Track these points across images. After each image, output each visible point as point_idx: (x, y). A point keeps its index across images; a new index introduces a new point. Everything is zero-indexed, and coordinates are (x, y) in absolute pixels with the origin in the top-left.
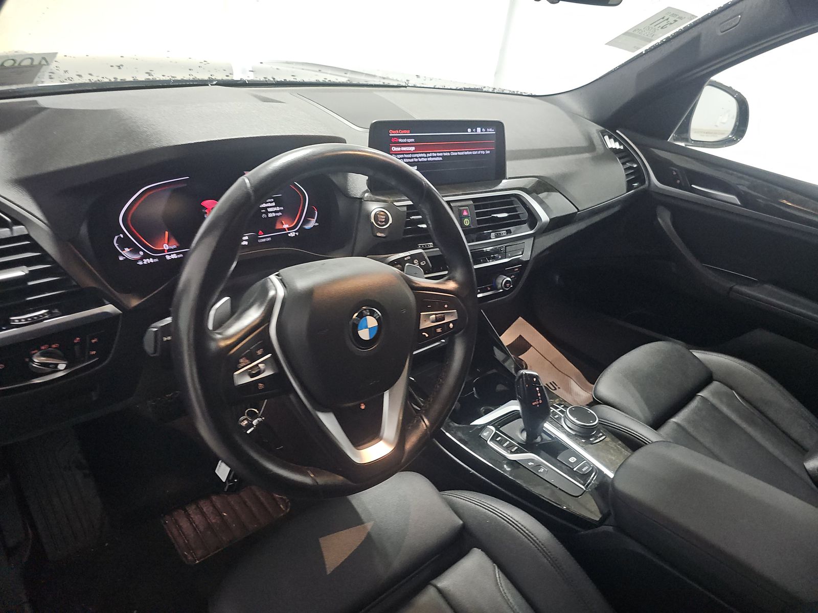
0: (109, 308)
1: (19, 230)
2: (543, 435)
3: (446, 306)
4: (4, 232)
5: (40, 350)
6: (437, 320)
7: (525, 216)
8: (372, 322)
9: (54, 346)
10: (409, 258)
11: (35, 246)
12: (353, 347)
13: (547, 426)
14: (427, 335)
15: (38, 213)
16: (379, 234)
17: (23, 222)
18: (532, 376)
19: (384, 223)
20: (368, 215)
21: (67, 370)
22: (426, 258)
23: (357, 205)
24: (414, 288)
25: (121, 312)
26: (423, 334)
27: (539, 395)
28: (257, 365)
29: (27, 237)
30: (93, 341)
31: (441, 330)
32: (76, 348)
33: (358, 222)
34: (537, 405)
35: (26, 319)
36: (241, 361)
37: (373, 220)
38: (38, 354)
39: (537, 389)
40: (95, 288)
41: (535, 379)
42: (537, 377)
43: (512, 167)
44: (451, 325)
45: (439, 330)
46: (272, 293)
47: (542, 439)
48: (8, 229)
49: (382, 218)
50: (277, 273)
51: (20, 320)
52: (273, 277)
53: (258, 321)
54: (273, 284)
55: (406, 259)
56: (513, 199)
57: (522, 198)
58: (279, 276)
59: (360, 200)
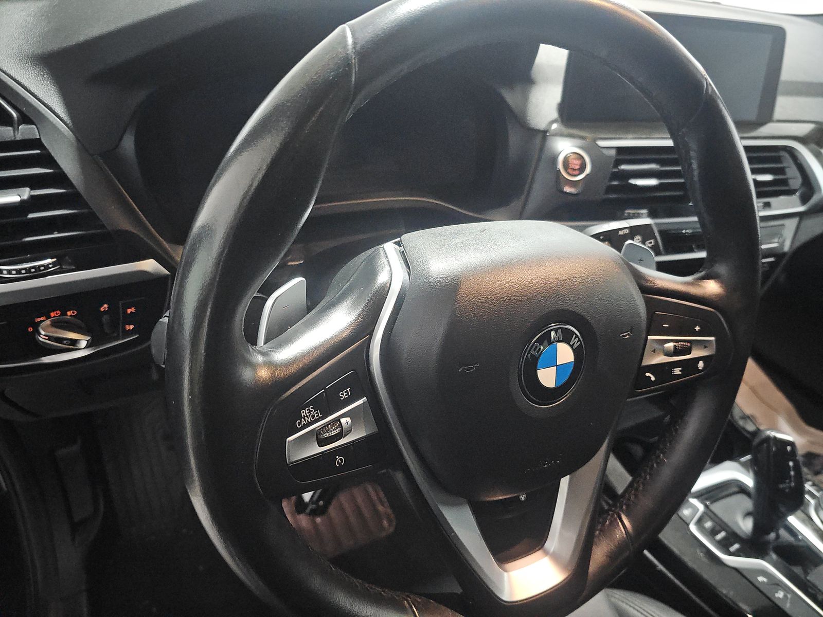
0: (150, 265)
1: (25, 131)
2: (782, 532)
3: (697, 328)
4: (5, 133)
5: (48, 317)
6: (676, 352)
7: (796, 181)
8: (565, 354)
9: (69, 313)
10: (627, 231)
11: (46, 159)
12: (524, 401)
13: (792, 520)
14: (653, 379)
15: (60, 109)
16: (567, 189)
17: (35, 121)
18: (786, 443)
19: (577, 172)
20: (554, 159)
21: (90, 349)
22: (657, 234)
23: (538, 140)
24: (647, 290)
25: (167, 272)
26: (648, 374)
27: (792, 473)
28: (338, 420)
29: (36, 143)
30: (129, 311)
31: (680, 371)
32: (105, 319)
33: (536, 169)
34: (786, 488)
35: (19, 271)
36: (304, 413)
37: (560, 166)
38: (48, 322)
39: (791, 464)
40: (130, 232)
41: (789, 448)
42: (792, 444)
43: (784, 105)
44: (701, 365)
45: (677, 371)
46: (382, 278)
47: (778, 536)
48: (11, 128)
49: (576, 164)
50: (399, 239)
51: (9, 272)
52: (390, 247)
53: (346, 334)
54: (388, 261)
55: (621, 233)
56: (783, 153)
57: (796, 154)
58: (400, 246)
59: (544, 134)
